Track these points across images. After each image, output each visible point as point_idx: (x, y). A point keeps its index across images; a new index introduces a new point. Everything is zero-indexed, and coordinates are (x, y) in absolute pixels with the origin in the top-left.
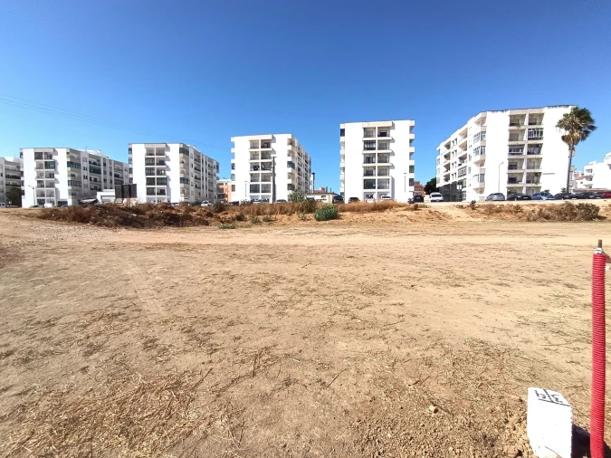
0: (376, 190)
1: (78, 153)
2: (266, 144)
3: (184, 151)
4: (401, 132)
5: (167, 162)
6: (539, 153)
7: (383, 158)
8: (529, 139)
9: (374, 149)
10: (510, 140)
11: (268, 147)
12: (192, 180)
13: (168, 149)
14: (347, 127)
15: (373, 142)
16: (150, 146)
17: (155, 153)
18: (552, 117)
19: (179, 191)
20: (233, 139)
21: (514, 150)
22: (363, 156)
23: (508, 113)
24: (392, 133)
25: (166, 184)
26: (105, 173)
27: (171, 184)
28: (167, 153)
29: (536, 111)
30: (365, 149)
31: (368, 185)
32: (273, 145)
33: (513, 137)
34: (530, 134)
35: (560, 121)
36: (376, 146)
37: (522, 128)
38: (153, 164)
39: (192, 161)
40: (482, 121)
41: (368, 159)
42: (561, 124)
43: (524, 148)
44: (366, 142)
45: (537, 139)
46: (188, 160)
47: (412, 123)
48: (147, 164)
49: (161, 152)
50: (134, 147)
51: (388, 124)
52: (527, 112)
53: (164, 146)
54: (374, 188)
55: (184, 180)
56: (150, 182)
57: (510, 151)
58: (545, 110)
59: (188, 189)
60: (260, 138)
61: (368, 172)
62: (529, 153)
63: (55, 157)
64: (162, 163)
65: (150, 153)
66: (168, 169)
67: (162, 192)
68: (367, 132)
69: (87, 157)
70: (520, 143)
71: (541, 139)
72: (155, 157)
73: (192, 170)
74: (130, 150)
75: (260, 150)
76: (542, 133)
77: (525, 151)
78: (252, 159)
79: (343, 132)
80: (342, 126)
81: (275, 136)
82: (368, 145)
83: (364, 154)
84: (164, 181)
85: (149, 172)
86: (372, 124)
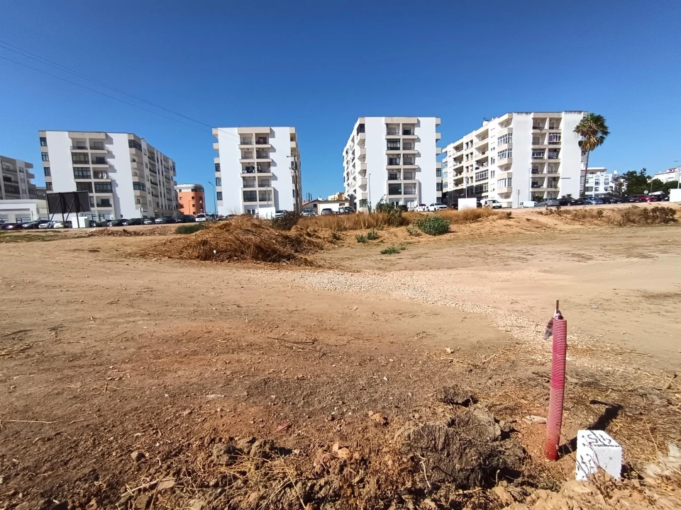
0: (402, 196)
2: (262, 139)
3: (134, 144)
4: (427, 129)
5: (109, 160)
6: (557, 157)
7: (409, 160)
8: (550, 143)
9: (398, 149)
10: (533, 143)
11: (265, 142)
12: (148, 185)
13: (109, 140)
14: (369, 122)
15: (397, 141)
16: (78, 136)
17: (88, 145)
18: (569, 122)
19: (133, 200)
20: (214, 131)
21: (537, 153)
22: (386, 157)
23: (532, 115)
24: (417, 131)
25: (111, 191)
27: (118, 190)
28: (108, 146)
29: (555, 115)
30: (388, 148)
31: (394, 190)
32: (271, 141)
33: (536, 140)
34: (550, 138)
35: (578, 127)
36: (401, 145)
37: (544, 132)
38: (87, 162)
39: (146, 159)
40: (507, 123)
41: (392, 161)
42: (578, 129)
43: (545, 154)
44: (389, 141)
45: (556, 143)
46: (140, 157)
47: (439, 121)
48: (74, 162)
49: (97, 145)
50: (49, 135)
51: (413, 120)
52: (548, 116)
53: (102, 136)
54: (400, 193)
55: (137, 186)
56: (82, 187)
57: (533, 155)
58: (563, 115)
59: (144, 197)
60: (253, 131)
61: (392, 176)
62: (549, 158)
64: (101, 160)
65: (78, 145)
66: (113, 169)
67: (105, 203)
68: (390, 129)
70: (542, 147)
71: (559, 143)
72: (89, 151)
73: (147, 172)
74: (43, 140)
75: (254, 146)
76: (560, 137)
77: (546, 156)
78: (243, 158)
79: (362, 128)
80: (361, 121)
81: (274, 129)
82: (392, 144)
83: (388, 155)
84: (107, 187)
85: (80, 173)
86: (395, 120)
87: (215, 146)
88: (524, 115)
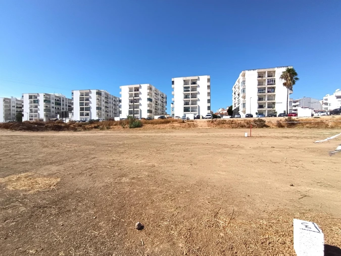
0: (190, 113)
1: (49, 95)
2: (137, 89)
3: (99, 93)
4: (203, 82)
5: (90, 99)
6: (274, 92)
7: (194, 96)
8: (268, 84)
9: (189, 91)
10: (258, 85)
11: (138, 90)
12: (103, 108)
13: (90, 92)
14: (176, 80)
15: (188, 87)
16: (82, 91)
17: (84, 94)
18: (279, 71)
19: (96, 114)
20: (121, 87)
21: (261, 90)
22: (183, 95)
23: (256, 71)
24: (198, 82)
26: (63, 105)
27: (92, 110)
28: (90, 95)
29: (271, 70)
30: (184, 91)
31: (186, 110)
32: (140, 90)
33: (260, 83)
34: (268, 82)
35: (282, 75)
36: (190, 89)
37: (264, 78)
38: (83, 100)
39: (103, 98)
40: (244, 75)
41: (186, 97)
42: (282, 77)
43: (266, 91)
44: (185, 88)
45: (272, 84)
46: (101, 98)
47: (209, 77)
48: (80, 100)
49: (87, 94)
50: (74, 92)
51: (196, 78)
52: (267, 70)
54: (189, 111)
55: (99, 108)
56: (82, 109)
57: (259, 91)
58: (276, 69)
59: (101, 113)
60: (134, 86)
61: (186, 103)
62: (268, 92)
63: (38, 98)
64: (87, 100)
65: (82, 95)
66: (91, 103)
67: (87, 115)
68: (186, 82)
69: (54, 97)
70: (263, 86)
71: (274, 84)
72: (84, 97)
73: (103, 103)
74: (73, 93)
75: (134, 92)
76: (275, 81)
78: (130, 97)
79: (173, 82)
80: (173, 80)
81: (141, 85)
82: (186, 89)
83: (184, 94)
84: (88, 109)
85: (81, 104)
86: (188, 78)
87: (120, 93)
88: (252, 71)
